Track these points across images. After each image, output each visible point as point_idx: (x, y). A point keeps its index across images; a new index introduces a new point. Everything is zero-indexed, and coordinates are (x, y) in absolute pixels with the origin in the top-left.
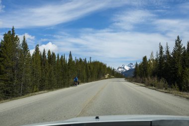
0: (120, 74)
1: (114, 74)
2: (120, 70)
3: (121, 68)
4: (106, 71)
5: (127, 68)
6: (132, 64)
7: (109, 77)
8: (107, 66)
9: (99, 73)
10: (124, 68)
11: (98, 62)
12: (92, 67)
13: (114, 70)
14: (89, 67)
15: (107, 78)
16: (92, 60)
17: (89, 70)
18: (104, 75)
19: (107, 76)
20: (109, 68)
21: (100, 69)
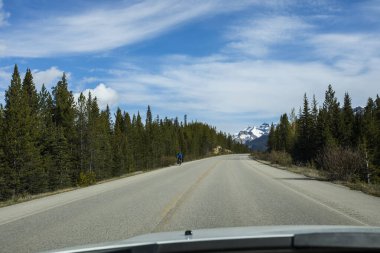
0: (242, 145)
1: (231, 146)
2: (243, 137)
3: (245, 133)
4: (215, 142)
5: (258, 133)
6: (266, 125)
7: (222, 152)
8: (218, 131)
9: (202, 146)
10: (250, 133)
11: (200, 124)
12: (189, 134)
13: (230, 137)
14: (185, 134)
15: (218, 155)
16: (189, 121)
17: (185, 141)
18: (211, 150)
19: (217, 151)
20: (221, 135)
21: (205, 137)
